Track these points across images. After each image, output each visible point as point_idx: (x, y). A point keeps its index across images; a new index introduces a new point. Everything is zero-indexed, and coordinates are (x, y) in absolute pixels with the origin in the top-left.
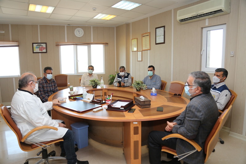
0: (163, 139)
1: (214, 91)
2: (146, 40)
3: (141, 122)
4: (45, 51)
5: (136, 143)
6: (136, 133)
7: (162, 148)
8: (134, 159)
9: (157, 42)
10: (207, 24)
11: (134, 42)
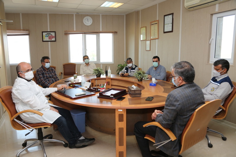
0: (144, 126)
1: (215, 83)
2: (154, 28)
3: (126, 110)
4: (54, 39)
5: (121, 130)
6: (121, 120)
7: (146, 135)
8: (119, 145)
9: (165, 31)
10: (217, 10)
11: (143, 30)
